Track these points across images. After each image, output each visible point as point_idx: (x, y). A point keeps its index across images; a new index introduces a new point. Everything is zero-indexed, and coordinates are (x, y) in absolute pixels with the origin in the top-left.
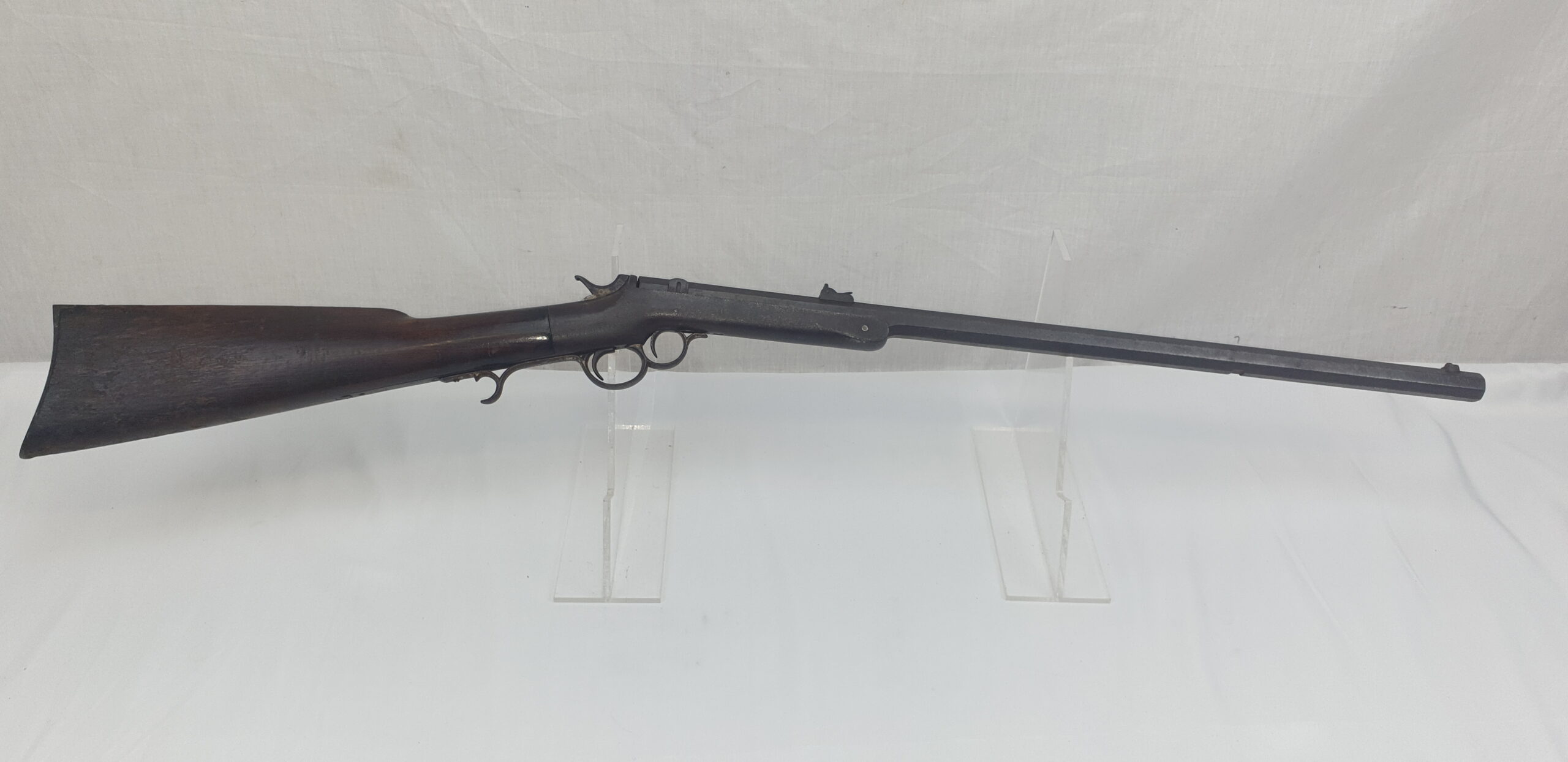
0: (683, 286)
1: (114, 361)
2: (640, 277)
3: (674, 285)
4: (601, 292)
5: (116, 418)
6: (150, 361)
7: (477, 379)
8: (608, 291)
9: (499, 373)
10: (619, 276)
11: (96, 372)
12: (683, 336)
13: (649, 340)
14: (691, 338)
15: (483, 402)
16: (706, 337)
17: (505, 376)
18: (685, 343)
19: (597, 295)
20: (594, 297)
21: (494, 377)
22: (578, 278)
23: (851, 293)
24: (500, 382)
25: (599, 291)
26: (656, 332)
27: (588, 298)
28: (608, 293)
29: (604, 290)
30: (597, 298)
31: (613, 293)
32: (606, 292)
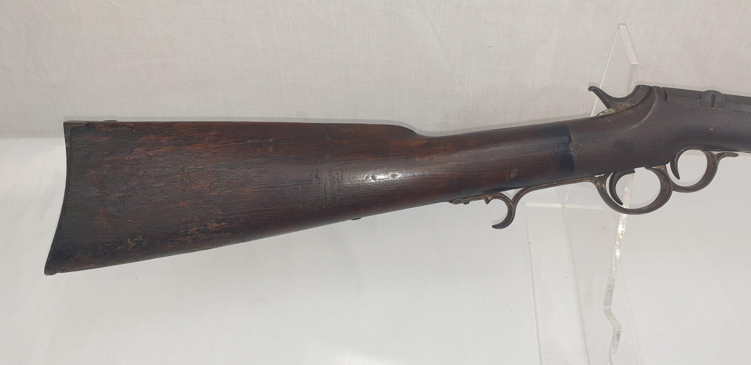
0: (718, 99)
1: (125, 184)
3: (709, 99)
4: (621, 105)
5: (130, 243)
6: (159, 185)
7: (488, 202)
9: (511, 193)
10: (638, 86)
11: (109, 195)
13: (672, 159)
14: (719, 157)
15: (495, 227)
16: (737, 155)
17: (518, 197)
18: (711, 162)
19: (616, 110)
20: (612, 111)
21: (505, 199)
22: (591, 89)
24: (512, 205)
25: (619, 103)
26: (681, 150)
27: (605, 113)
28: (627, 106)
29: (621, 103)
30: (616, 112)
31: (633, 106)
32: (625, 106)
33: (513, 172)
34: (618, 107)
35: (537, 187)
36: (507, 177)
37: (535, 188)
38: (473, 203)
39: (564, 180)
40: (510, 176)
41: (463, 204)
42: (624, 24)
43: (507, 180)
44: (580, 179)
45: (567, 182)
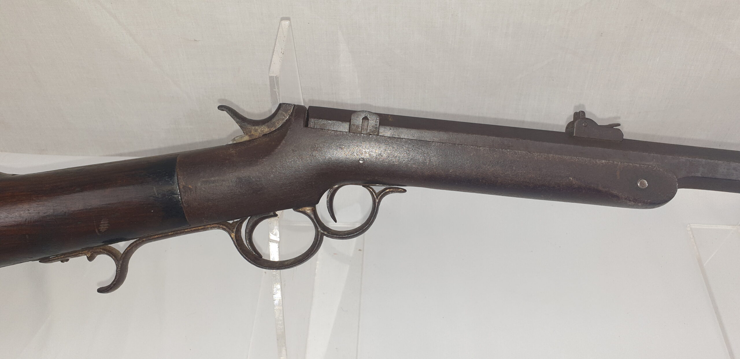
0: (371, 123)
2: (310, 107)
3: (360, 122)
4: (256, 130)
7: (90, 259)
8: (265, 129)
10: (280, 105)
12: (372, 192)
13: (324, 199)
14: (383, 194)
15: (101, 290)
16: (405, 191)
17: (128, 251)
18: (374, 201)
19: (249, 136)
20: (246, 138)
21: (113, 253)
22: (221, 108)
23: (619, 125)
24: (122, 260)
25: (253, 128)
26: (334, 186)
27: (235, 140)
28: (264, 132)
29: (257, 127)
30: (251, 139)
31: (272, 132)
32: (261, 131)
33: (102, 224)
34: (253, 133)
35: (147, 239)
36: (97, 231)
37: (145, 240)
38: (73, 261)
39: (182, 230)
40: (100, 229)
41: (60, 261)
42: (288, 19)
43: (98, 234)
44: (202, 227)
45: (186, 231)
